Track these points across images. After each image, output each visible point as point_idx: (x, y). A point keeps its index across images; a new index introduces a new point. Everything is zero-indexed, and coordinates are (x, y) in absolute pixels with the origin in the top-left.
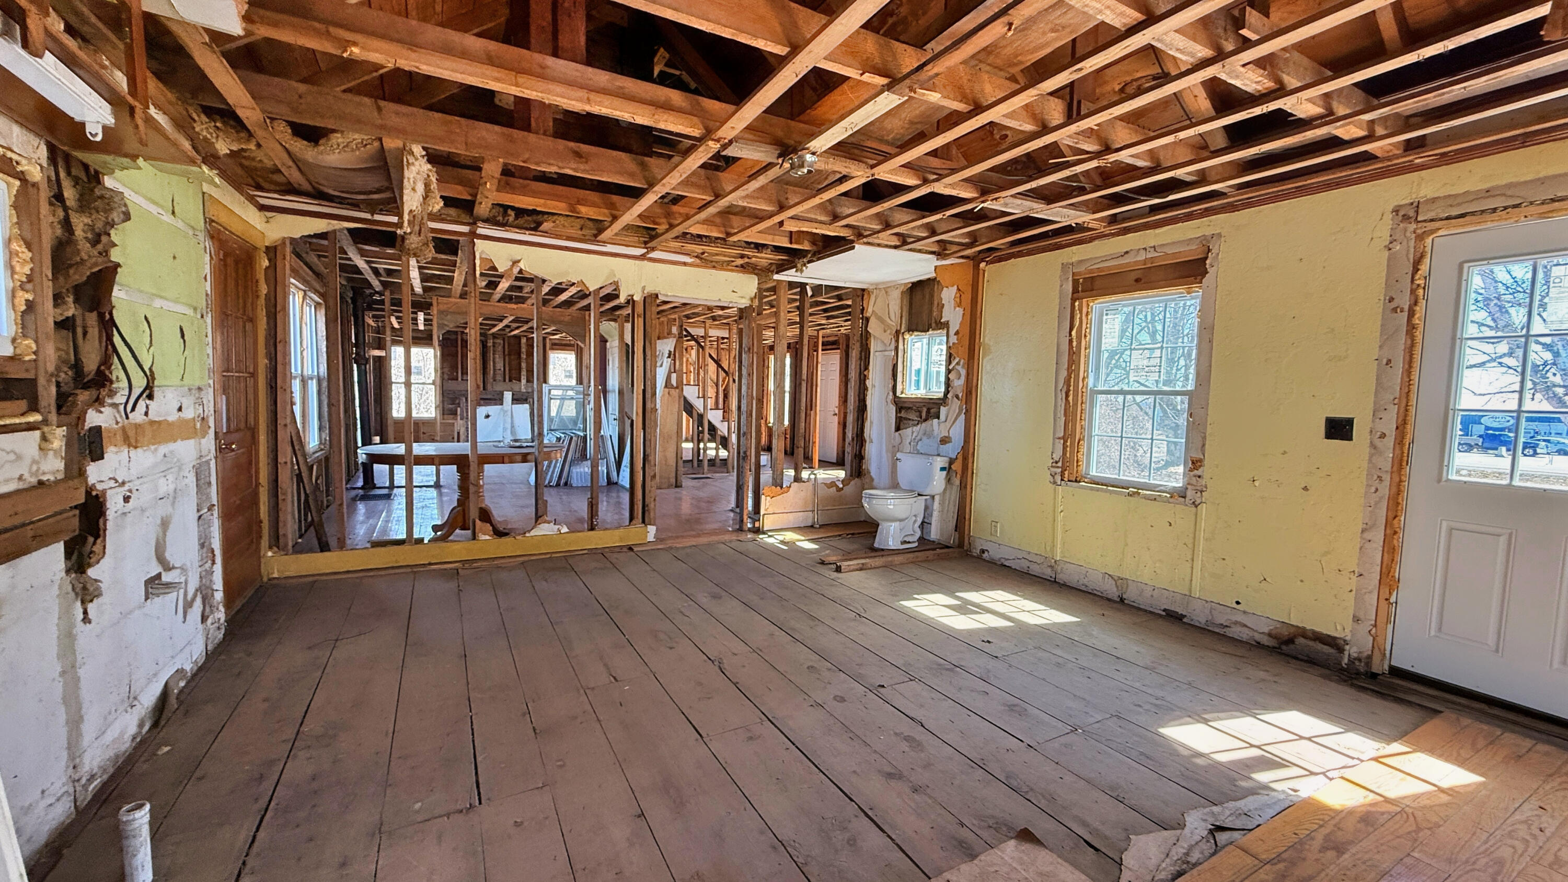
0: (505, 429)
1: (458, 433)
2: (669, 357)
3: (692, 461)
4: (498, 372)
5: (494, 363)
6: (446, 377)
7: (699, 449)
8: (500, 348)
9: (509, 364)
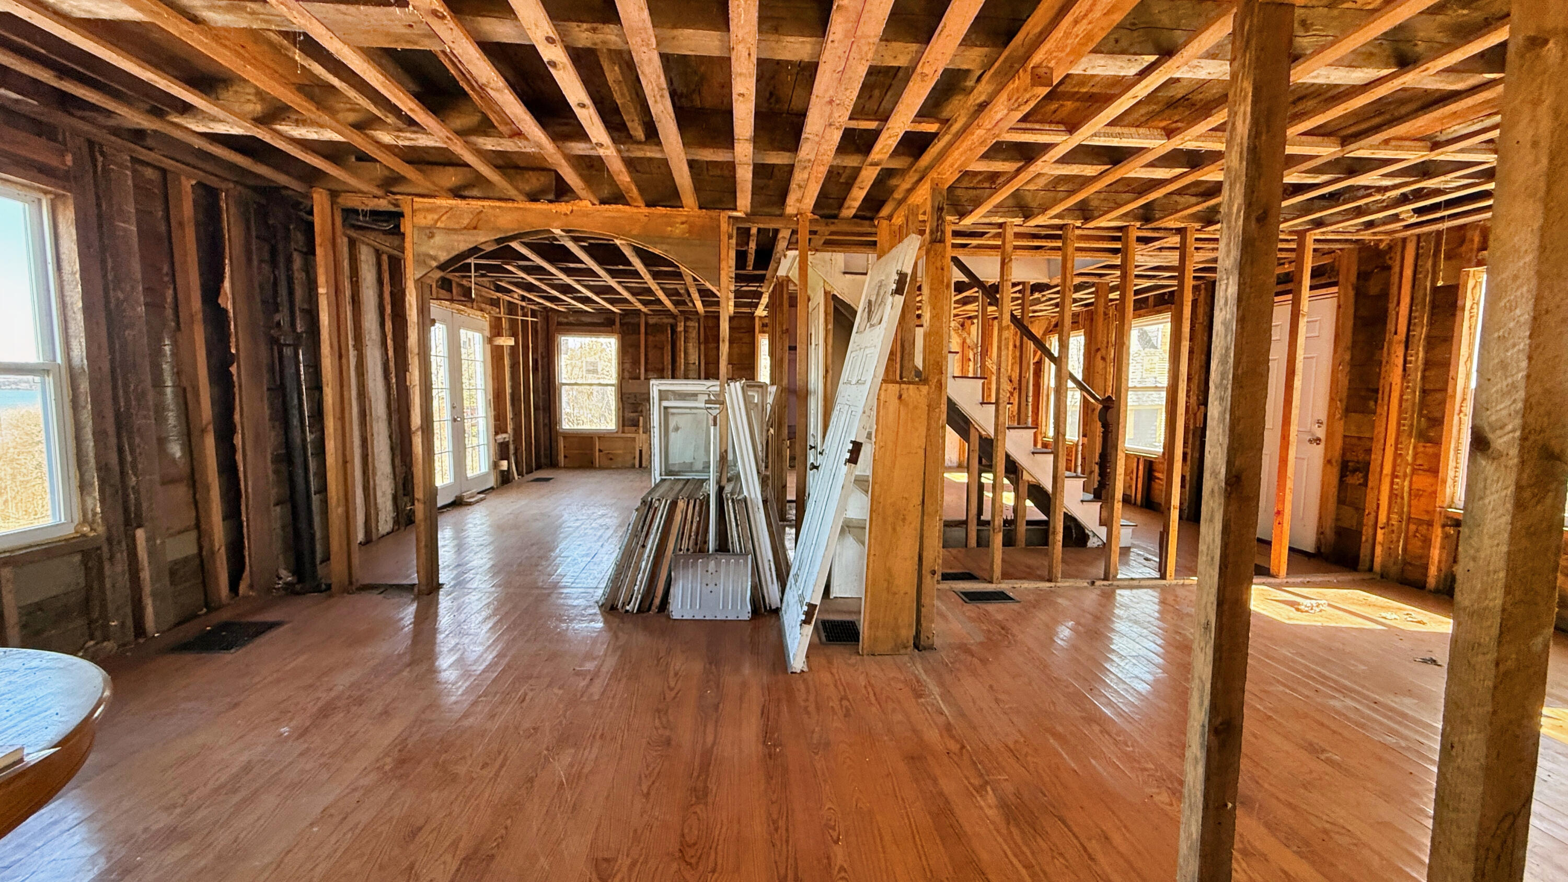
0: (696, 449)
1: (641, 451)
2: (899, 291)
3: (965, 523)
4: (692, 367)
5: (686, 353)
6: (627, 375)
7: (981, 487)
8: (693, 334)
9: (706, 355)
